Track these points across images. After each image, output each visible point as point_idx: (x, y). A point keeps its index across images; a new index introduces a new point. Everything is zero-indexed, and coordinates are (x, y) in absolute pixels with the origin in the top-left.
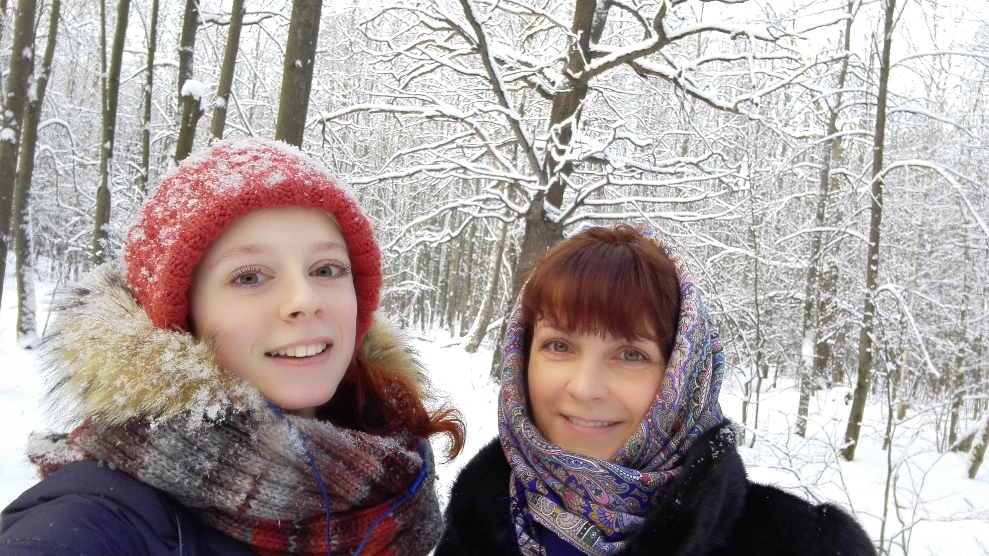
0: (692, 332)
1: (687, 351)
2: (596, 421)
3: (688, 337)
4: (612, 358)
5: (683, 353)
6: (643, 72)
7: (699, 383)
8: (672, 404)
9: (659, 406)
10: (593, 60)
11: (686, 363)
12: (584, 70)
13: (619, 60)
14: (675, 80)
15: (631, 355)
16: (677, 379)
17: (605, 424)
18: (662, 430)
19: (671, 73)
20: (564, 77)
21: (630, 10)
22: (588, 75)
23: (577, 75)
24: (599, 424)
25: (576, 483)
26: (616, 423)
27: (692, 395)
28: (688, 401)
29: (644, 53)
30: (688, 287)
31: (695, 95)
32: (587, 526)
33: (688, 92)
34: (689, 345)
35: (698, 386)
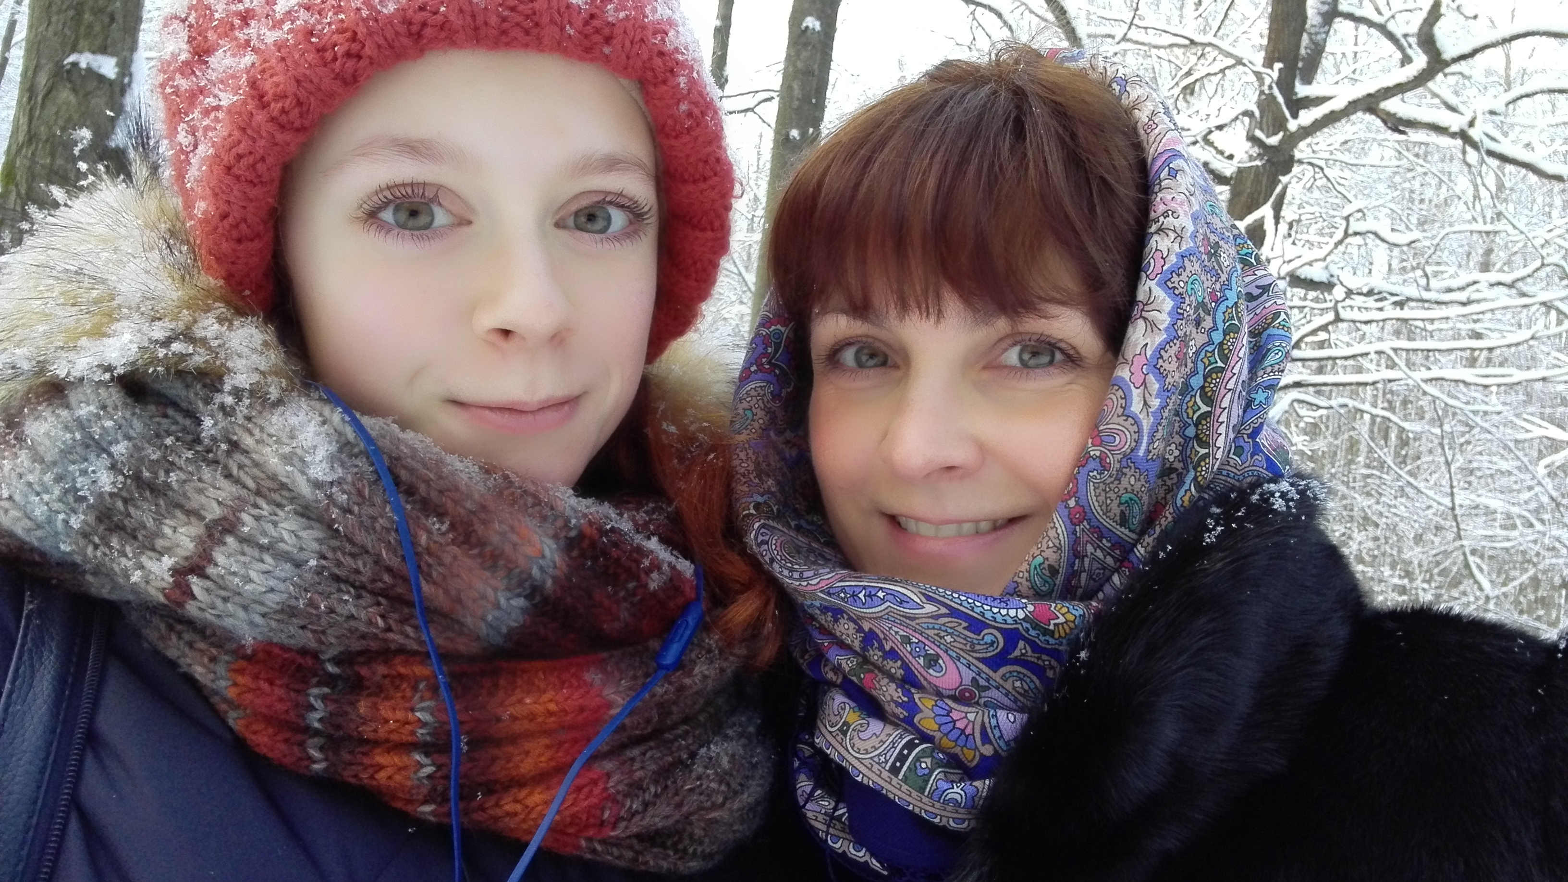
0: (1178, 270)
1: (1164, 319)
2: (960, 522)
3: (1165, 284)
4: (985, 368)
5: (1152, 325)
6: (1396, 124)
7: (1209, 400)
8: (1129, 458)
9: (1092, 465)
10: (1302, 113)
11: (1162, 348)
12: (1286, 129)
13: (1353, 107)
14: (1463, 135)
15: (1035, 354)
16: (1136, 394)
17: (984, 526)
18: (1108, 523)
19: (1455, 123)
20: (1249, 144)
21: (1370, 24)
22: (1293, 139)
23: (1274, 140)
24: (967, 527)
25: (881, 648)
26: (1012, 521)
27: (1191, 432)
28: (1183, 449)
29: (1400, 89)
30: (1167, 162)
31: (1504, 159)
32: (910, 746)
33: (1491, 153)
34: (1168, 304)
35: (1205, 408)
